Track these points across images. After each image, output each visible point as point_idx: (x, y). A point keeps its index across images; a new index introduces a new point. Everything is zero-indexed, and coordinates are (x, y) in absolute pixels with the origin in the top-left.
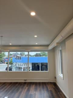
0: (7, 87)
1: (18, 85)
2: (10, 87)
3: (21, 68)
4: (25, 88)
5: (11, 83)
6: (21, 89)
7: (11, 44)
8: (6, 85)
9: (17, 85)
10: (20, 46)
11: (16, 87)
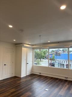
0: (49, 81)
1: (59, 81)
2: (51, 82)
3: (64, 64)
4: (66, 86)
5: (52, 78)
6: (61, 86)
7: (49, 42)
8: (48, 79)
9: (57, 81)
10: (58, 42)
11: (57, 83)
